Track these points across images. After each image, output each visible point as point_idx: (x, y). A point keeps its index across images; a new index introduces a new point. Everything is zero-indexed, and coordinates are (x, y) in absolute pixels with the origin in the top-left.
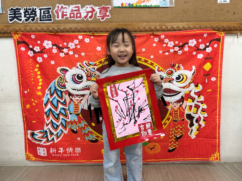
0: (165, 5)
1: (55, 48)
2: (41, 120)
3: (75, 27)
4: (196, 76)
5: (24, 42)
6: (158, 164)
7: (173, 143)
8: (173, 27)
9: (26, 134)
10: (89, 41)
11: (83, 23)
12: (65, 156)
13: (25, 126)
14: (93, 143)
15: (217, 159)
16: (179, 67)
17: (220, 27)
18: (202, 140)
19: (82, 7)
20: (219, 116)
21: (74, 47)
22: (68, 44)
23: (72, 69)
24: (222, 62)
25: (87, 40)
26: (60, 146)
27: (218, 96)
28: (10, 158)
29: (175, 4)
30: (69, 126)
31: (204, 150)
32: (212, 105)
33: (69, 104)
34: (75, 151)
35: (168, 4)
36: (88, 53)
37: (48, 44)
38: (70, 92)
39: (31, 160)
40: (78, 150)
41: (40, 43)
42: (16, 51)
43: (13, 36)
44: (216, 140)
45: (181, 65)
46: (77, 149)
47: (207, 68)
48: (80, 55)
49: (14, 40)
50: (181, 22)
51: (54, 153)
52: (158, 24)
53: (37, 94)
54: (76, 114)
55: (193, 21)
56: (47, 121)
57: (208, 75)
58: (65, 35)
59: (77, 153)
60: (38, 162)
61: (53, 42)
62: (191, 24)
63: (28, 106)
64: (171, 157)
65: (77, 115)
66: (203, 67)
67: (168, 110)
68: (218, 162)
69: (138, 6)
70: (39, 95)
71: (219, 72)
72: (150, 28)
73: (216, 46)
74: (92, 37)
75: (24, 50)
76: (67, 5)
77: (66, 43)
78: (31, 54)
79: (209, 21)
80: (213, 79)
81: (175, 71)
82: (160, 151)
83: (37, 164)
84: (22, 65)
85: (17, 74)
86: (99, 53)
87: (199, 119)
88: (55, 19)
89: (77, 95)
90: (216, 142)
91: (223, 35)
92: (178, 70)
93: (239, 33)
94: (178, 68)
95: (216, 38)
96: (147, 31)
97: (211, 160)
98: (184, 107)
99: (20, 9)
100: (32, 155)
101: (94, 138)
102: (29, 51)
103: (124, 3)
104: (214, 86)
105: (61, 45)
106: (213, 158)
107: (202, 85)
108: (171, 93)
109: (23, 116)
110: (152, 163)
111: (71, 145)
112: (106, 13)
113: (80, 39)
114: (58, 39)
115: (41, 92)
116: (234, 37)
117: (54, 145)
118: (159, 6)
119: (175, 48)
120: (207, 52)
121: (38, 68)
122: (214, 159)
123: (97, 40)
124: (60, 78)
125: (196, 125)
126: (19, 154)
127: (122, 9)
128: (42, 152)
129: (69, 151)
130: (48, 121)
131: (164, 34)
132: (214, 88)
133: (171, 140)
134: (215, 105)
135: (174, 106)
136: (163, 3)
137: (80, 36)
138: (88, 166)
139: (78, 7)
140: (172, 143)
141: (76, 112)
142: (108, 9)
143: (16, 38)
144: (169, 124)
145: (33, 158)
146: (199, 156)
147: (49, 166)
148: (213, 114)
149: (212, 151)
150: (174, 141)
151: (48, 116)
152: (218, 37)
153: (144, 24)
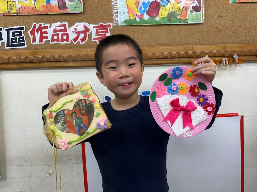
3: (59, 54)
8: (203, 51)
11: (71, 48)
19: (70, 26)
29: (205, 19)
50: (215, 44)
76: (48, 23)
88: (31, 44)
96: (166, 58)
112: (106, 34)
139: (65, 26)
142: (108, 28)
153: (162, 48)
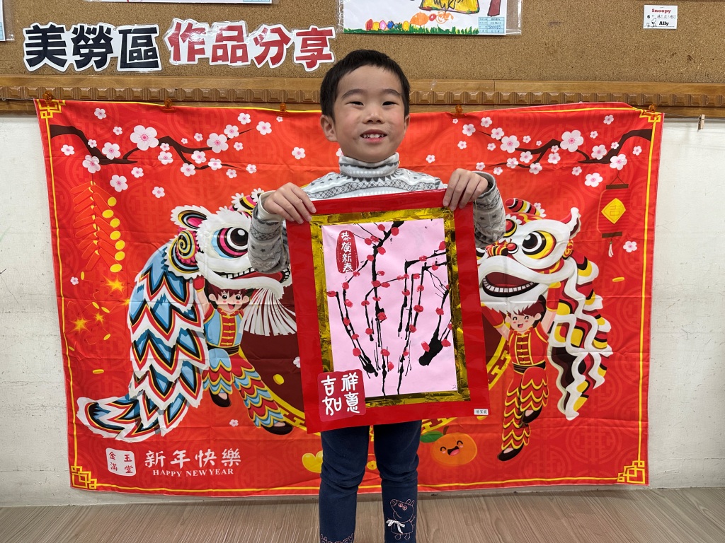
0: (494, 30)
1: (168, 148)
2: (120, 366)
3: (228, 87)
4: (582, 238)
5: (72, 130)
6: (470, 496)
7: (512, 432)
8: (515, 94)
9: (74, 409)
10: (269, 131)
11: (252, 76)
12: (192, 474)
13: (71, 383)
14: (277, 437)
15: (639, 478)
16: (532, 211)
17: (649, 98)
18: (596, 425)
19: (251, 29)
20: (646, 354)
21: (225, 147)
22: (206, 138)
23: (217, 212)
24: (655, 197)
25: (264, 128)
26: (177, 446)
27: (643, 296)
28: (21, 484)
29: (524, 27)
30: (205, 385)
31: (603, 454)
32: (626, 322)
33: (207, 316)
34: (223, 462)
35: (502, 27)
36: (268, 167)
37: (145, 137)
38: (211, 281)
39: (86, 487)
40: (233, 457)
41: (121, 133)
42: (47, 156)
43: (39, 111)
44: (636, 422)
45: (538, 206)
46: (229, 454)
47: (612, 213)
48: (242, 172)
49: (42, 123)
50: (540, 80)
51: (158, 467)
52: (472, 84)
53: (110, 287)
54: (226, 349)
55: (574, 79)
56: (138, 369)
57: (614, 235)
58: (198, 109)
59: (228, 467)
60: (108, 495)
61: (162, 130)
62: (569, 89)
63: (80, 324)
64: (506, 475)
65: (230, 351)
66: (601, 211)
67: (499, 336)
68: (641, 488)
69: (416, 30)
70: (116, 291)
71: (646, 227)
72: (450, 95)
73: (637, 151)
74: (280, 119)
75: (73, 153)
76: (205, 21)
77: (201, 135)
78: (91, 164)
79: (619, 80)
80: (630, 247)
81: (520, 222)
82: (476, 458)
83: (103, 500)
84: (64, 198)
85: (49, 226)
86: (299, 166)
87: (588, 363)
88: (169, 63)
89: (232, 292)
90: (636, 429)
91: (659, 121)
92: (530, 218)
93: (703, 116)
94: (529, 214)
95: (639, 128)
96: (440, 104)
97: (623, 481)
98: (545, 328)
99: (61, 30)
100: (90, 473)
101: (279, 421)
102: (88, 157)
103: (374, 21)
104: (632, 267)
105: (184, 141)
106: (628, 475)
107: (597, 264)
108: (508, 288)
109: (64, 354)
110: (452, 494)
111: (208, 442)
112: (322, 50)
113: (244, 123)
114: (177, 123)
115: (120, 281)
116: (690, 127)
117: (158, 443)
118: (477, 31)
119: (523, 154)
120: (612, 170)
121: (112, 208)
122: (631, 479)
123: (293, 126)
124: (180, 238)
125: (579, 380)
126: (49, 469)
127: (368, 37)
128: (121, 463)
129: (204, 460)
130: (140, 369)
131: (492, 114)
132: (632, 272)
133: (509, 424)
134: (636, 322)
135: (519, 325)
136: (489, 23)
137: (242, 115)
138: (261, 503)
139: (239, 29)
140: (512, 434)
141: (228, 341)
142: (327, 37)
143: (47, 117)
144: (502, 376)
145: (92, 482)
146: (587, 471)
147: (142, 504)
148: (627, 348)
149: (624, 455)
150: (517, 426)
151: (140, 353)
152: (645, 126)
153: (434, 83)
